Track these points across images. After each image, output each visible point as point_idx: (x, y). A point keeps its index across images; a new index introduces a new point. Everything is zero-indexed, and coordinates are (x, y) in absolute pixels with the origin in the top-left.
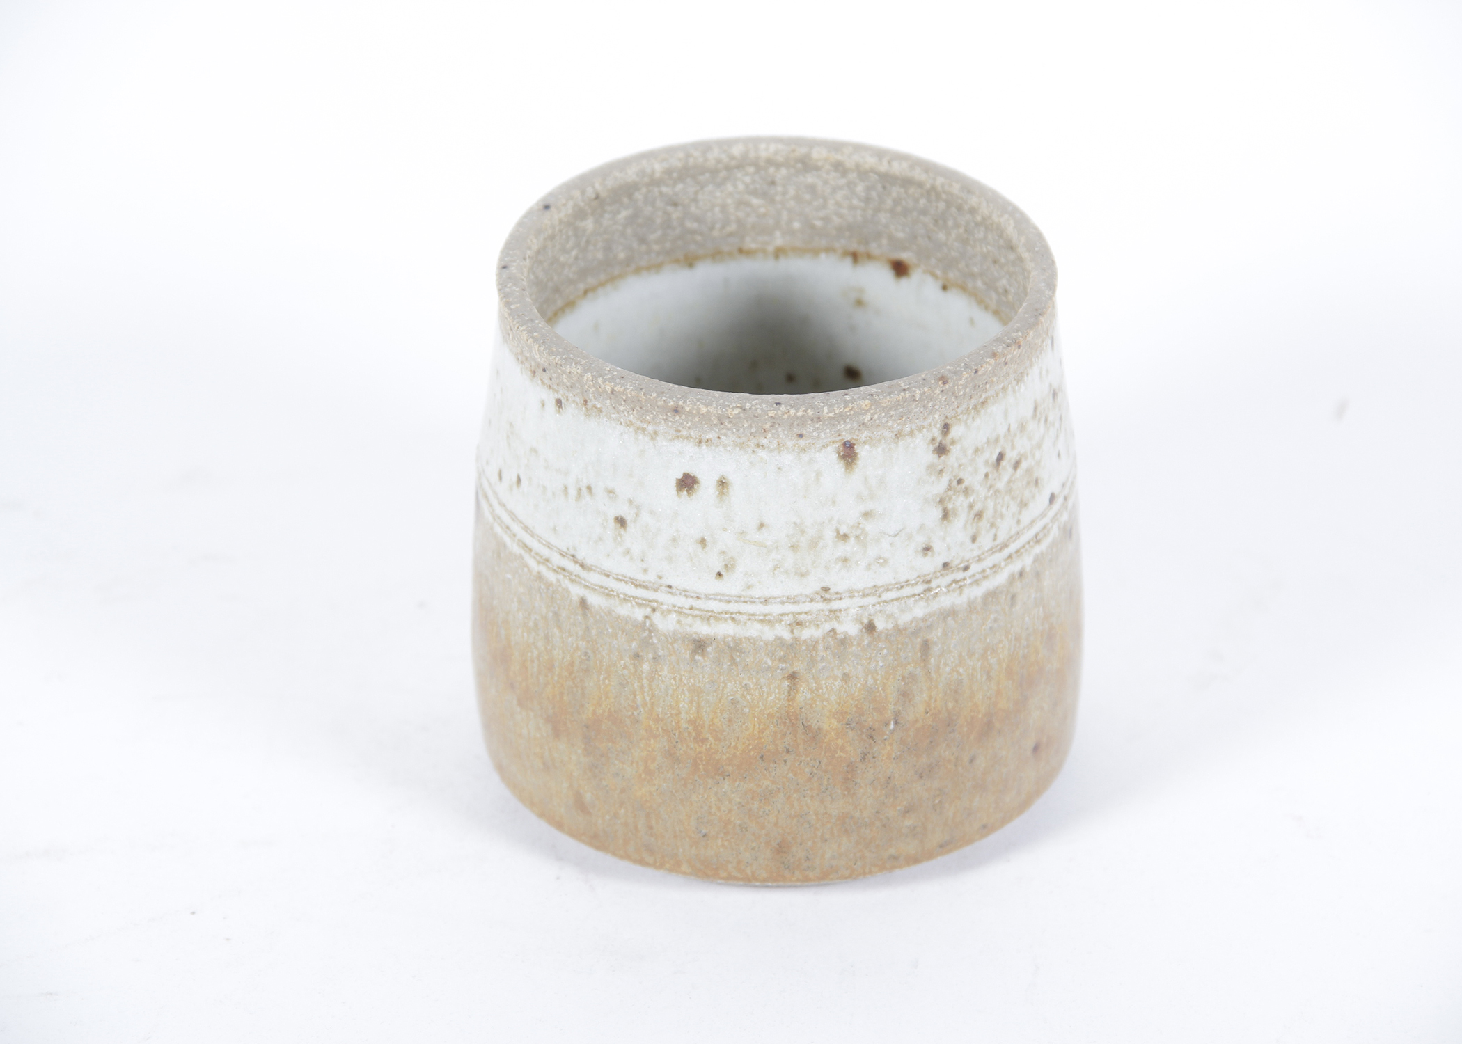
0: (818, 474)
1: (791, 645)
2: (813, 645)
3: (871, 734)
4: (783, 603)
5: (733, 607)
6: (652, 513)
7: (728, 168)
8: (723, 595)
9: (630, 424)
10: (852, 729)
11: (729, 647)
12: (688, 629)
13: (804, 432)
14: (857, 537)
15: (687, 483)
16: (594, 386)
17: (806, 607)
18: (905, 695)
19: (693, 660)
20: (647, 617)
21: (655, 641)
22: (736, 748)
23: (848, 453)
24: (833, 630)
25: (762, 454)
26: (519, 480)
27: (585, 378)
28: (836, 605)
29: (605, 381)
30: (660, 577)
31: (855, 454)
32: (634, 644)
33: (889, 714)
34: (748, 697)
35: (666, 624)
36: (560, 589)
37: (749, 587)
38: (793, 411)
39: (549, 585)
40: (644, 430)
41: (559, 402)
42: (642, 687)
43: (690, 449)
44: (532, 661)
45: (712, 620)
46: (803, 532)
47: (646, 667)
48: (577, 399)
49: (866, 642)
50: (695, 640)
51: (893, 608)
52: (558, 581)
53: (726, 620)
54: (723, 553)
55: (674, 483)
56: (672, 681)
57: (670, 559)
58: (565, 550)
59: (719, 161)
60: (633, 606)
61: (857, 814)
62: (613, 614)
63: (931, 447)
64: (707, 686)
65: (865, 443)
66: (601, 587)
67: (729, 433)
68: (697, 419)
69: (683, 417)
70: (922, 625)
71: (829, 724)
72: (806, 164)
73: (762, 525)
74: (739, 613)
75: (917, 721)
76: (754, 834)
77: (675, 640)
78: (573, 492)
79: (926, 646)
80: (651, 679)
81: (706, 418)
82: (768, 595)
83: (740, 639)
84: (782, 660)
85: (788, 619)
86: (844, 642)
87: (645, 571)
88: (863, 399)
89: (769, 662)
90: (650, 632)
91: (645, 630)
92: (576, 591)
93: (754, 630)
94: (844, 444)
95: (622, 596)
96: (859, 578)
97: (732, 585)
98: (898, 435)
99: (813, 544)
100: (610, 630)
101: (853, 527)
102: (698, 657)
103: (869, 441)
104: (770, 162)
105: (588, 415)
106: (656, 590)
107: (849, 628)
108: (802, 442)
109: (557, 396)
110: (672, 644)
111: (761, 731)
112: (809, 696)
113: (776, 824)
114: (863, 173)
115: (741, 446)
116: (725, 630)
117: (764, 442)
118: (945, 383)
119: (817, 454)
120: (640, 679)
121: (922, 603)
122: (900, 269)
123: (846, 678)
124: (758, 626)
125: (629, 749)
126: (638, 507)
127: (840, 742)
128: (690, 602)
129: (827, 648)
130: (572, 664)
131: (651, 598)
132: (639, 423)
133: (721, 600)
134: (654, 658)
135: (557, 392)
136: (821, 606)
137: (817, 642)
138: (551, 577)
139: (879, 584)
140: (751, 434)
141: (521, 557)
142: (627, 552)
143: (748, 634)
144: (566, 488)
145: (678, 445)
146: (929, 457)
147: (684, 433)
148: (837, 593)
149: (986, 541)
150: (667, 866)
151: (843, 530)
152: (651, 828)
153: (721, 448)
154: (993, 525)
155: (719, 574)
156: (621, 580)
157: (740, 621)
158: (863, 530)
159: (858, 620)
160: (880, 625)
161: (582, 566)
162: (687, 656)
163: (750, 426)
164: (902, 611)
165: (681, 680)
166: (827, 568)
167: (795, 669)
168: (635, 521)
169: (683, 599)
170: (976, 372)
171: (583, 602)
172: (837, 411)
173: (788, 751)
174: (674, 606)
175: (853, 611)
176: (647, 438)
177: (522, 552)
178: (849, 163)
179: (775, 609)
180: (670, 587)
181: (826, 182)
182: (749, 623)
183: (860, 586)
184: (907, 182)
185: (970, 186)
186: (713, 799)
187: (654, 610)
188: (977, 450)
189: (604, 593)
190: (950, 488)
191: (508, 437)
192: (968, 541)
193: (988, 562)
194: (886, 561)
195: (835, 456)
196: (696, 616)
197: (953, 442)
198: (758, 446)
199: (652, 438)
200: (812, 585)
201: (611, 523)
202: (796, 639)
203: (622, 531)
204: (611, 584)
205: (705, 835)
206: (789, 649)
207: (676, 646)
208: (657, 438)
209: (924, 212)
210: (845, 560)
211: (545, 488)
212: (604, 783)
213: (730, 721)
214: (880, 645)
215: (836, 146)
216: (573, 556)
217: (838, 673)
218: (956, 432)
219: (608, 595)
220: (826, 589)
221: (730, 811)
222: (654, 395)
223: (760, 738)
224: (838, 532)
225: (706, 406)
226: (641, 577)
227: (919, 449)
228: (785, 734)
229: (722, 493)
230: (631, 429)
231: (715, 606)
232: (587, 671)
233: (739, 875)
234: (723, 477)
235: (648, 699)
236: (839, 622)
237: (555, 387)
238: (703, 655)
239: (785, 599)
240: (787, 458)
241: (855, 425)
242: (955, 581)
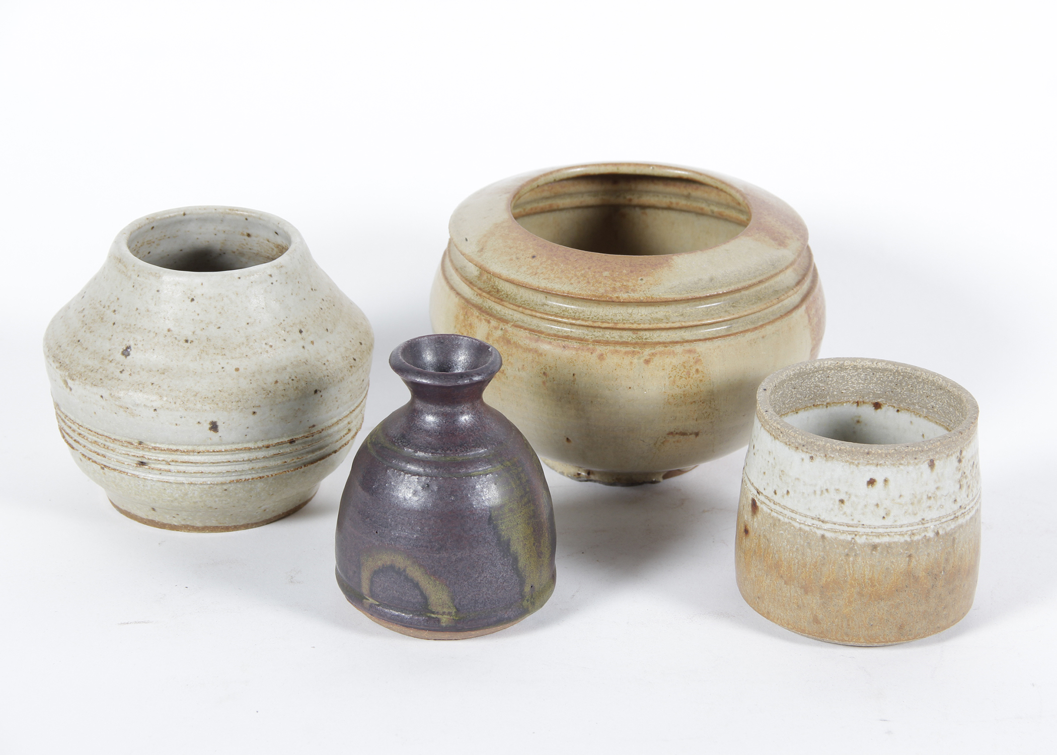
0: (922, 473)
1: (910, 543)
2: (918, 542)
3: (936, 577)
4: (907, 526)
5: (888, 530)
6: (856, 496)
7: (813, 372)
8: (884, 526)
9: (847, 461)
10: (929, 575)
11: (886, 546)
12: (870, 541)
13: (917, 457)
14: (934, 497)
15: (871, 482)
16: (831, 448)
17: (916, 527)
18: (947, 560)
19: (872, 553)
20: (853, 538)
21: (856, 548)
22: (887, 588)
23: (932, 464)
24: (925, 536)
25: (901, 467)
26: (788, 492)
27: (827, 446)
28: (926, 525)
29: (836, 446)
30: (859, 521)
31: (934, 464)
32: (846, 550)
33: (942, 568)
34: (893, 566)
35: (861, 540)
36: (811, 533)
37: (895, 521)
38: (914, 449)
39: (805, 532)
40: (853, 463)
41: (812, 458)
42: (849, 567)
43: (873, 468)
44: (794, 564)
45: (880, 536)
46: (916, 497)
47: (851, 559)
48: (822, 455)
49: (936, 540)
50: (873, 545)
51: (944, 525)
52: (811, 529)
53: (886, 535)
54: (885, 508)
55: (866, 483)
56: (863, 563)
57: (863, 514)
58: (815, 516)
59: (810, 369)
60: (847, 535)
61: (929, 611)
62: (838, 539)
63: (957, 460)
64: (877, 563)
65: (937, 459)
66: (832, 529)
67: (889, 460)
68: (876, 456)
69: (871, 455)
70: (953, 531)
71: (922, 574)
72: (842, 368)
73: (901, 496)
74: (891, 532)
75: (950, 571)
76: (891, 623)
77: (865, 546)
78: (818, 492)
79: (954, 539)
80: (853, 564)
81: (880, 455)
82: (902, 523)
83: (891, 543)
84: (906, 549)
85: (909, 533)
86: (928, 540)
87: (853, 520)
88: (937, 442)
89: (902, 551)
90: (854, 544)
91: (853, 543)
92: (819, 533)
93: (896, 539)
94: (931, 461)
95: (842, 531)
96: (934, 514)
97: (889, 521)
98: (948, 456)
99: (919, 501)
100: (836, 546)
101: (933, 493)
102: (874, 552)
103: (939, 459)
104: (828, 368)
105: (827, 460)
106: (857, 527)
107: (931, 534)
108: (916, 461)
109: (810, 455)
110: (863, 548)
111: (897, 580)
112: (916, 563)
113: (900, 618)
114: (864, 369)
115: (893, 465)
116: (885, 540)
117: (902, 462)
118: (962, 434)
119: (921, 465)
120: (849, 564)
121: (954, 523)
122: (877, 406)
123: (928, 554)
124: (898, 537)
125: (842, 593)
126: (850, 495)
127: (925, 581)
128: (872, 530)
129: (922, 543)
130: (816, 562)
131: (854, 531)
132: (851, 461)
133: (884, 528)
134: (855, 555)
135: (811, 454)
136: (921, 526)
137: (919, 541)
138: (807, 528)
139: (941, 515)
140: (898, 460)
141: (790, 522)
142: (845, 513)
143: (894, 540)
144: (815, 491)
145: (868, 467)
146: (956, 464)
147: (871, 462)
148: (927, 521)
149: (971, 497)
150: (854, 640)
151: (930, 495)
152: (849, 625)
153: (886, 467)
154: (972, 490)
155: (884, 517)
156: (841, 525)
157: (891, 536)
158: (936, 494)
159: (933, 531)
160: (941, 532)
161: (823, 522)
162: (869, 552)
163: (898, 456)
164: (947, 526)
165: (866, 562)
166: (924, 511)
167: (911, 553)
168: (848, 500)
169: (868, 529)
170: (969, 429)
171: (823, 536)
172: (929, 447)
173: (907, 587)
174: (865, 532)
175: (932, 527)
176: (854, 466)
177: (790, 521)
178: (859, 366)
179: (904, 529)
180: (863, 525)
181: (849, 374)
182: (895, 536)
183: (935, 517)
184: (884, 370)
185: (915, 369)
186: (876, 610)
187: (856, 535)
188: (969, 460)
189: (833, 531)
190: (962, 476)
191: (780, 476)
192: (966, 497)
193: (970, 506)
194: (943, 506)
195: (927, 466)
196: (874, 535)
197: (963, 458)
198: (900, 464)
199: (857, 466)
200: (918, 519)
201: (837, 502)
202: (912, 541)
203: (842, 505)
204: (837, 527)
205: (872, 625)
206: (909, 545)
207: (865, 549)
208: (859, 466)
209: (891, 382)
210: (930, 507)
211: (803, 493)
212: (829, 609)
213: (885, 577)
214: (941, 540)
215: (854, 360)
216: (818, 518)
217: (926, 553)
218: (964, 453)
219: (836, 532)
220: (923, 519)
221: (883, 614)
222: (859, 448)
223: (896, 582)
224: (928, 495)
225: (881, 450)
226: (851, 523)
227: (954, 459)
228: (906, 580)
229: (885, 484)
230: (848, 463)
231: (881, 530)
232: (823, 564)
233: (884, 641)
234: (886, 478)
235: (851, 572)
236: (928, 532)
237: (810, 452)
238: (876, 551)
239: (908, 525)
240: (911, 468)
241: (934, 452)
242: (963, 513)
